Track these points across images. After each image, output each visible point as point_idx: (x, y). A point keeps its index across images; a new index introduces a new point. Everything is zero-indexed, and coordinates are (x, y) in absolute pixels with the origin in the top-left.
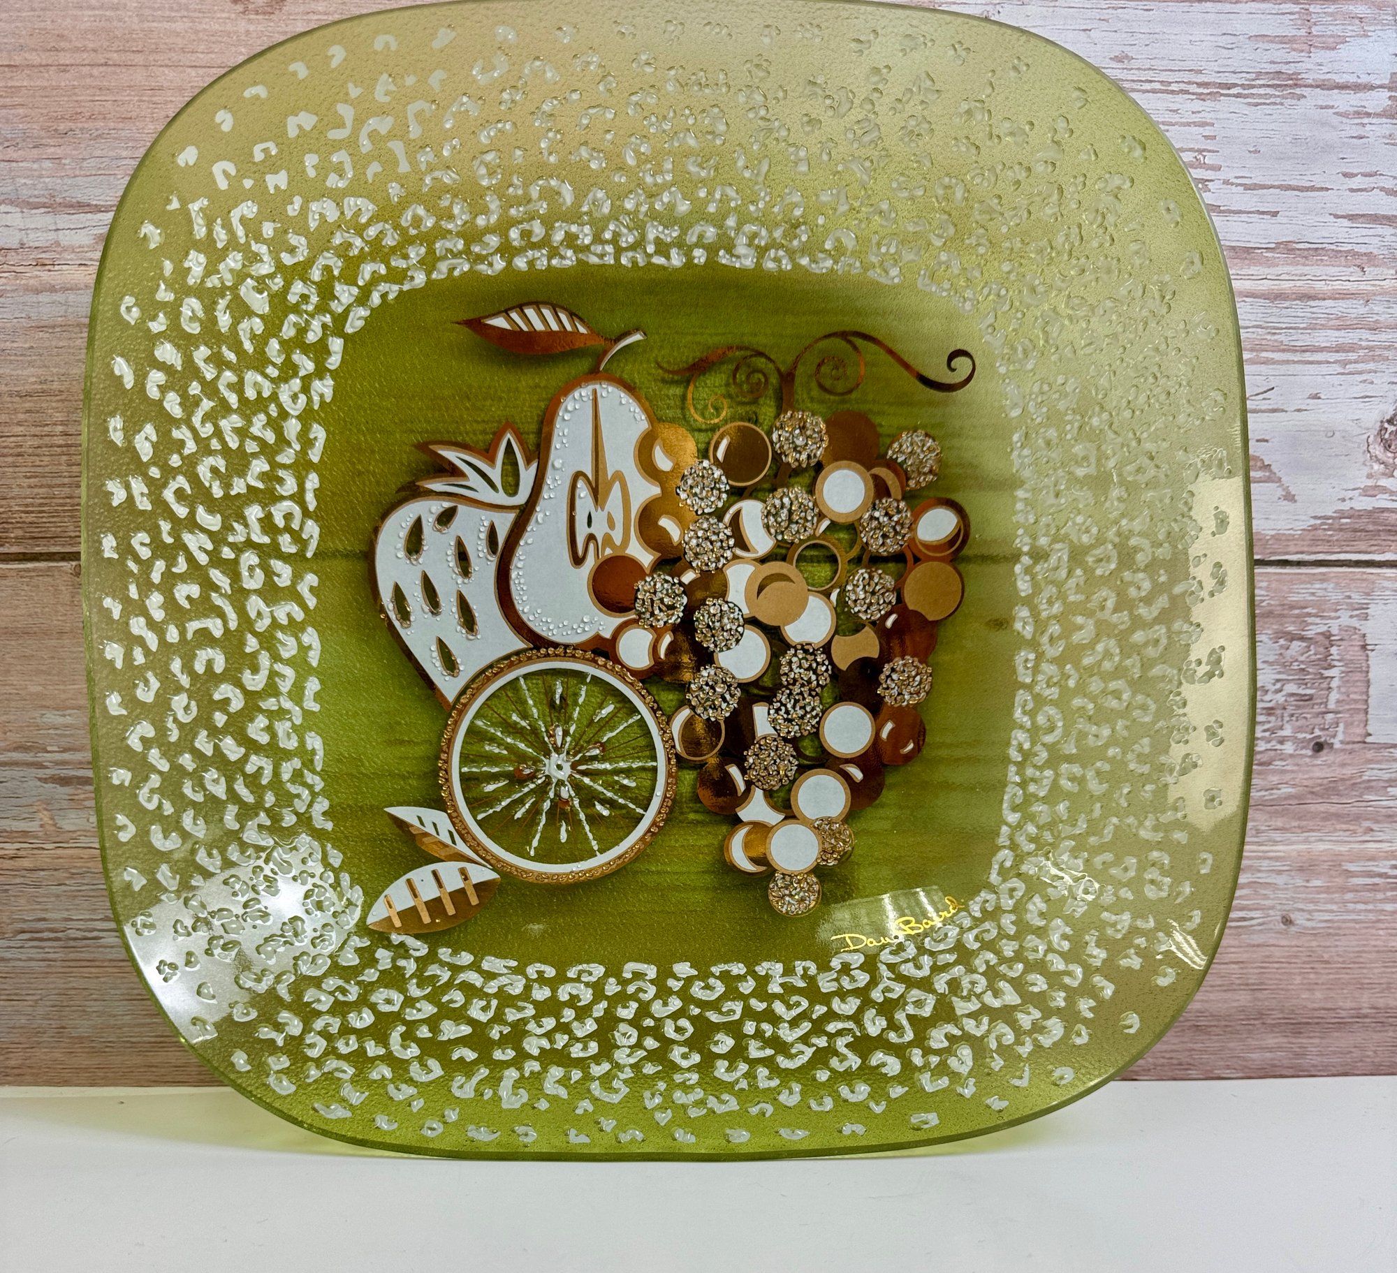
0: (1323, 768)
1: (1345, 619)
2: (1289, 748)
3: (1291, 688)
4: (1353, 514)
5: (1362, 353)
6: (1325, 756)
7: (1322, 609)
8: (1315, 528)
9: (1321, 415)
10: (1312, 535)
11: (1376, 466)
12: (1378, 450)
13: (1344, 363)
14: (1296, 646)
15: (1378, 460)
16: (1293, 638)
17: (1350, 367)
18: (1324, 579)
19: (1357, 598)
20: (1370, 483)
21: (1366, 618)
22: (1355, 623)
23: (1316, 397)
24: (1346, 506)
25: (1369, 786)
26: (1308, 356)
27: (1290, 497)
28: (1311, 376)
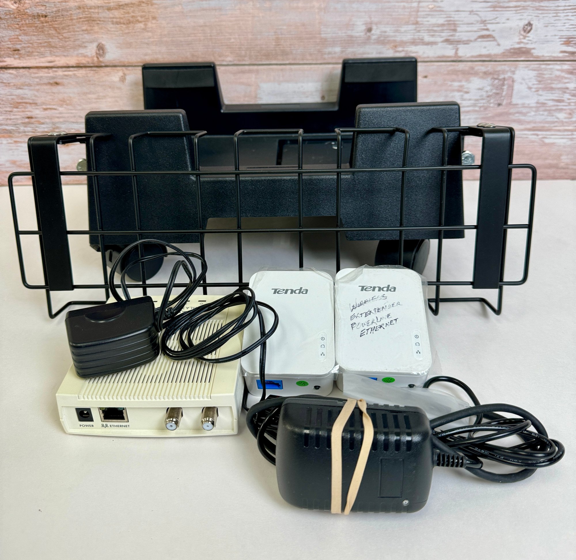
0: (500, 110)
1: (509, 74)
2: (492, 105)
3: (494, 91)
4: (514, 49)
5: (521, 8)
6: (501, 107)
7: (504, 72)
8: (504, 53)
9: (509, 24)
10: (503, 54)
11: (522, 37)
12: (522, 33)
13: (516, 11)
14: (497, 81)
15: (522, 35)
16: (496, 79)
17: (518, 12)
18: (505, 65)
19: (513, 69)
20: (519, 41)
21: (514, 74)
22: (511, 75)
23: (508, 19)
24: (512, 47)
25: (511, 114)
26: (507, 9)
27: (499, 45)
28: (507, 14)
